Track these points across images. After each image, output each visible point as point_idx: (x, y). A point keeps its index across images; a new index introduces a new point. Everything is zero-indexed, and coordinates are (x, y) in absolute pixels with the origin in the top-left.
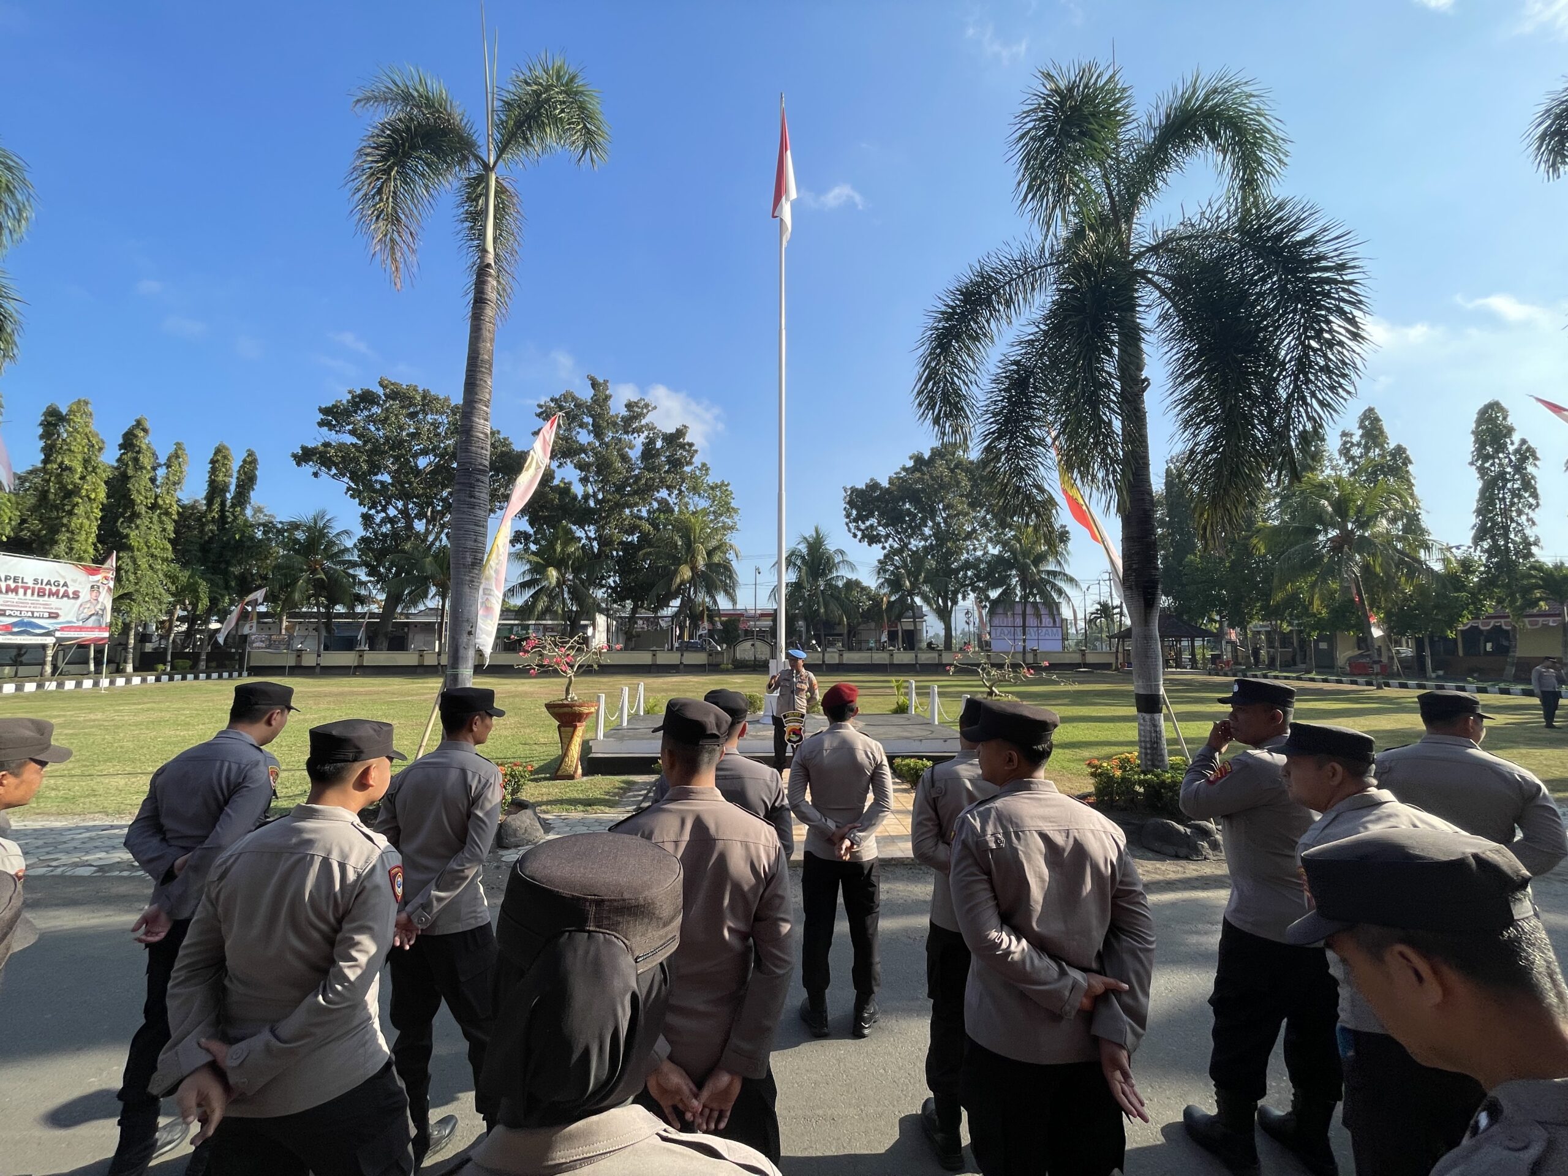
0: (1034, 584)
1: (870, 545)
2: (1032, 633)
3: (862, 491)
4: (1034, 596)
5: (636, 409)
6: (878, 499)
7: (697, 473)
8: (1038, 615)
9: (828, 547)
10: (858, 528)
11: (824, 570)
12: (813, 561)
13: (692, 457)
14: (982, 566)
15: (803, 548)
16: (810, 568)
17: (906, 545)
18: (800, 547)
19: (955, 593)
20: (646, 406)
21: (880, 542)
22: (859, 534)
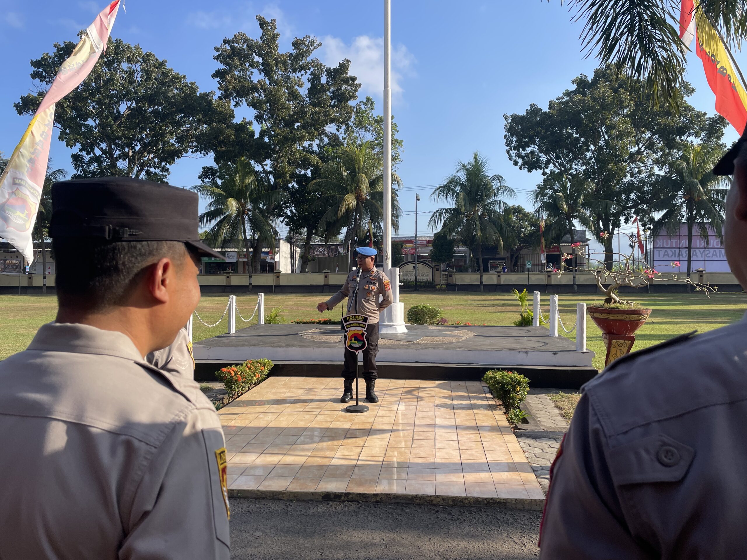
0: (701, 205)
1: (529, 171)
2: (697, 255)
3: (522, 118)
4: (702, 217)
5: (302, 47)
6: (538, 124)
7: (363, 107)
8: (705, 236)
9: (486, 173)
10: (519, 156)
11: (482, 196)
12: (471, 187)
13: (355, 91)
14: (646, 188)
15: (462, 176)
16: (468, 194)
17: (567, 170)
18: (459, 174)
19: (617, 215)
20: (312, 43)
21: (541, 168)
22: (520, 161)
